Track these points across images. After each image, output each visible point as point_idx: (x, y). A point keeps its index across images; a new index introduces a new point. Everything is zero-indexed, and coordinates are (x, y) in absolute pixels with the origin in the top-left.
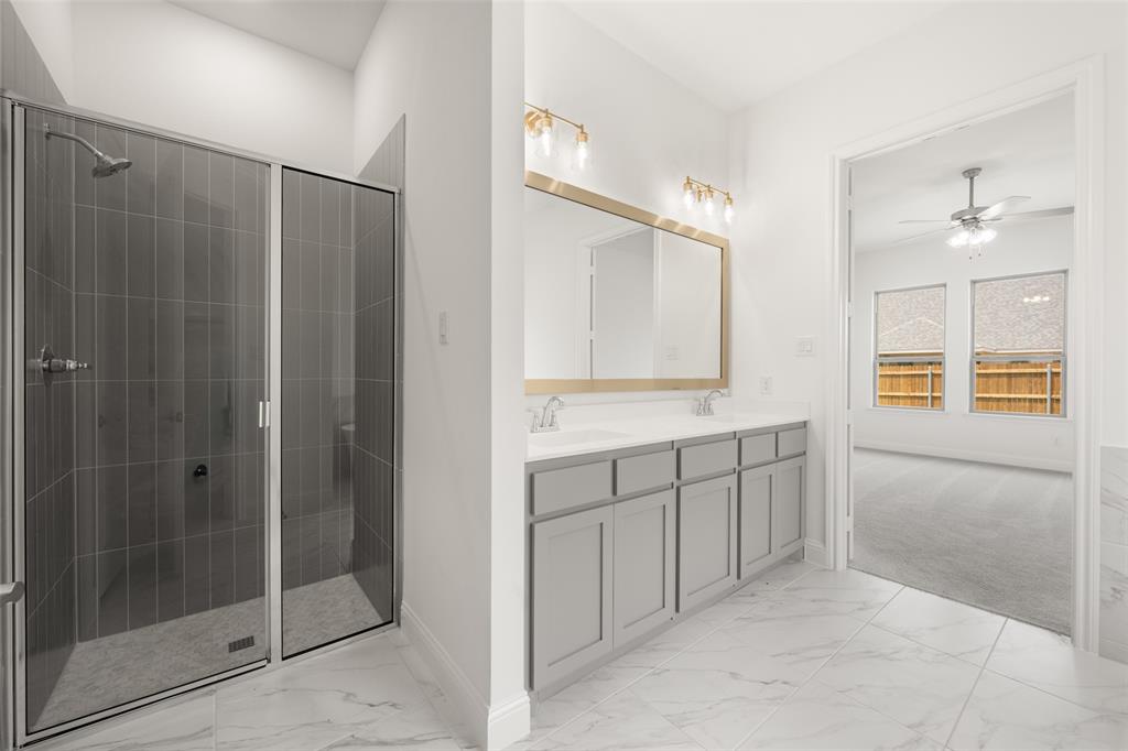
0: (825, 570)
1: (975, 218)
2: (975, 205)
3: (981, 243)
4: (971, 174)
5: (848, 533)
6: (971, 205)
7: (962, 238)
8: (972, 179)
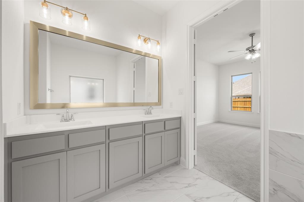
0: (185, 169)
1: (253, 50)
2: (253, 45)
3: (256, 58)
4: (252, 35)
5: (194, 156)
6: (252, 45)
7: (249, 56)
8: (252, 37)
